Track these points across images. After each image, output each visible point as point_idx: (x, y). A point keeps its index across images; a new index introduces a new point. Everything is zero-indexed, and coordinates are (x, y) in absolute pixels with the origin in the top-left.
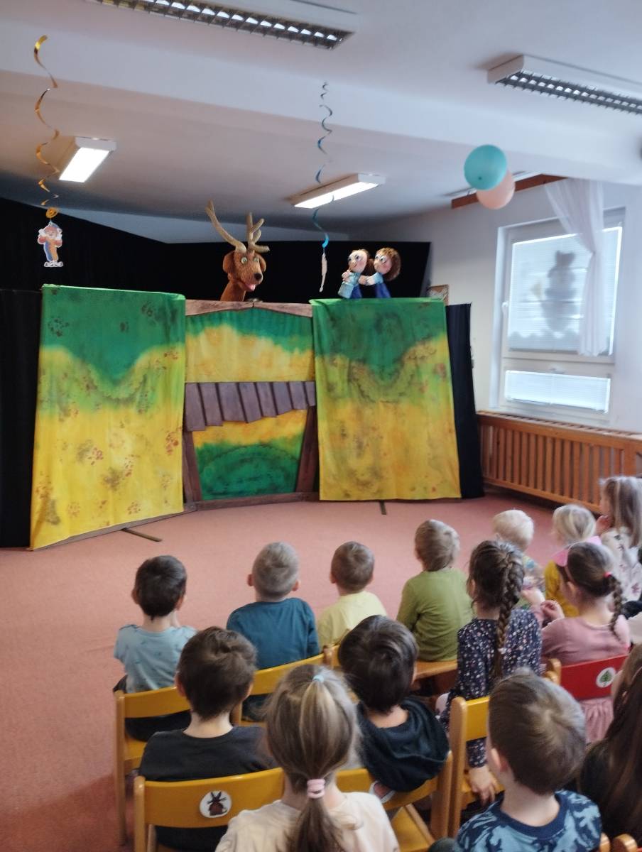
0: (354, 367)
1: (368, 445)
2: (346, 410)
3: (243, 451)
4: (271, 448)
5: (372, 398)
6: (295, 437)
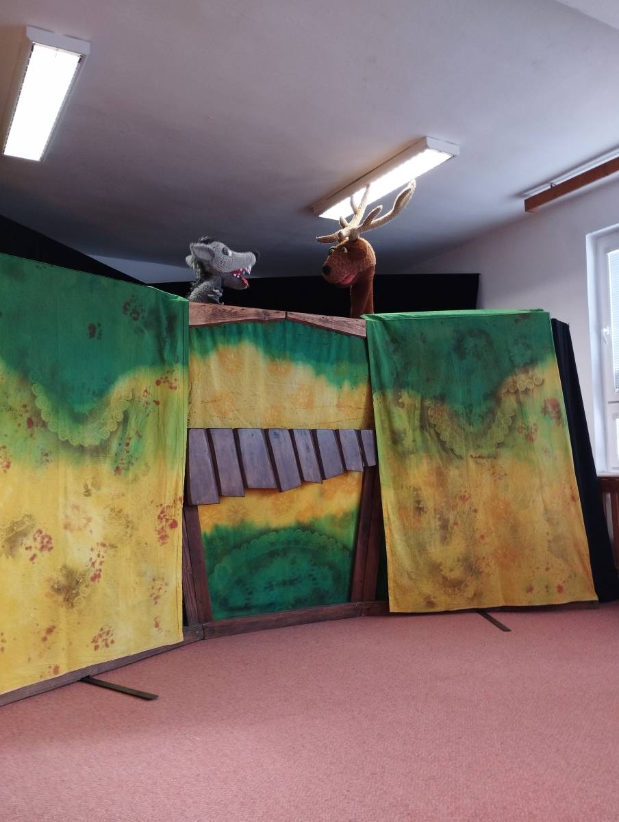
0: (428, 408)
1: (456, 524)
2: (420, 471)
3: (273, 537)
4: (313, 532)
5: (457, 451)
6: (346, 514)
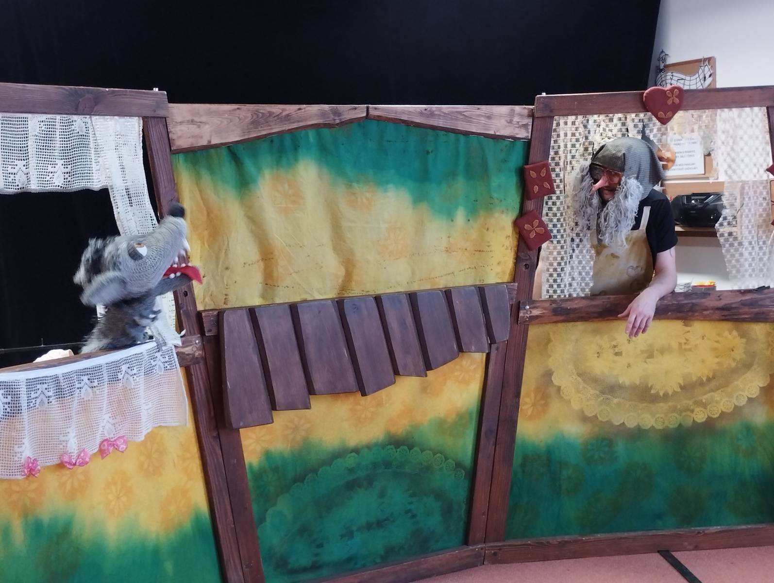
3: (351, 461)
4: (411, 447)
6: (461, 416)
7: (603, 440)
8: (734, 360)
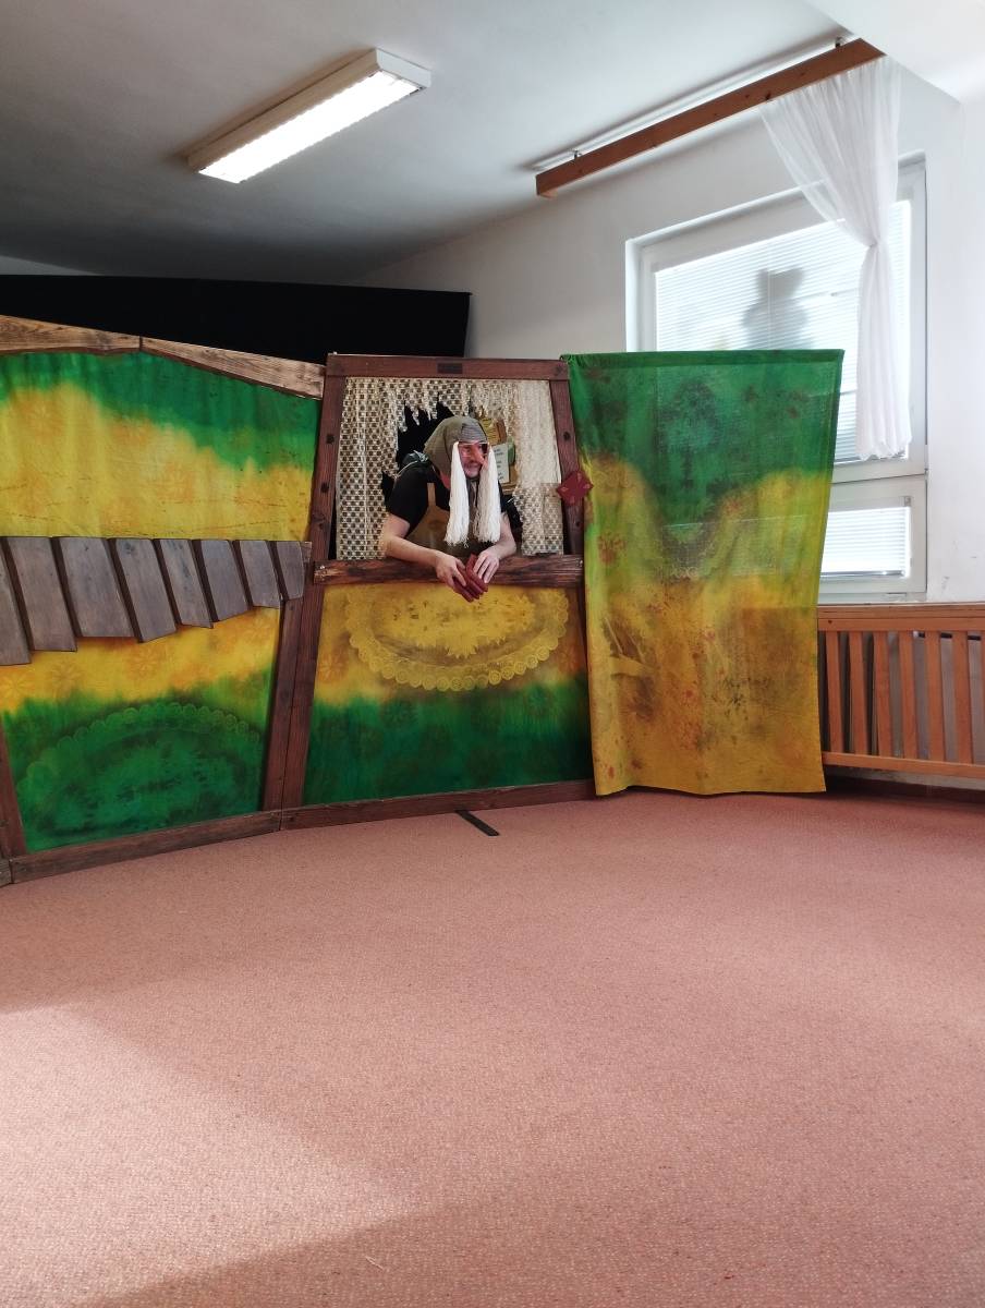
3: (129, 715)
4: (198, 705)
6: (254, 677)
7: (402, 702)
8: (525, 624)
